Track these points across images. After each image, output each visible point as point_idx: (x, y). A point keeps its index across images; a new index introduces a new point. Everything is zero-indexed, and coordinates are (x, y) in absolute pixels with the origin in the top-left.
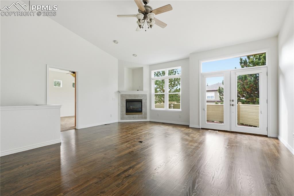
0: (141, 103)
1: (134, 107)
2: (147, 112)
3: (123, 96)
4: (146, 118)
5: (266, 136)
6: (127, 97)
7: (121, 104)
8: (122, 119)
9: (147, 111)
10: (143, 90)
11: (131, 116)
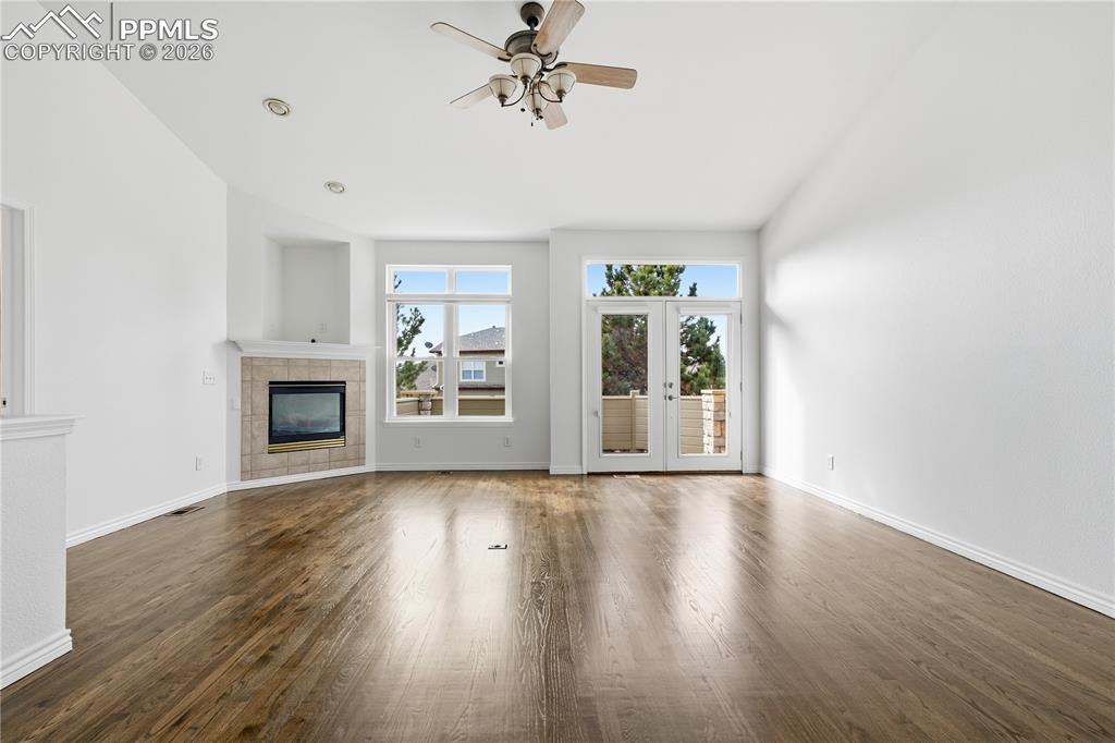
0: (337, 396)
1: (303, 417)
2: (364, 437)
3: (255, 362)
4: (360, 460)
5: (740, 473)
6: (276, 369)
7: (243, 403)
8: (246, 474)
9: (364, 429)
10: (348, 343)
11: (297, 457)
